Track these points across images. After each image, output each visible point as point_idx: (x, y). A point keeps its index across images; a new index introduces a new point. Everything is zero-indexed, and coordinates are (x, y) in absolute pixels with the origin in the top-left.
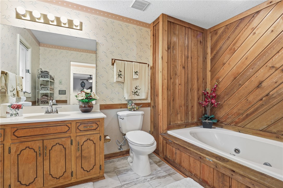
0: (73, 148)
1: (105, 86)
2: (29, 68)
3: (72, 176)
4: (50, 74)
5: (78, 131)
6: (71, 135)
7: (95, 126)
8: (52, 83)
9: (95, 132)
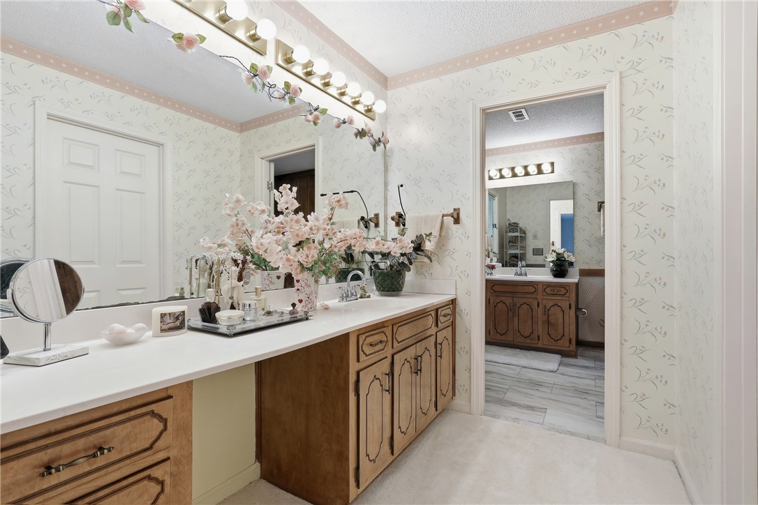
0: (540, 310)
1: (587, 242)
2: (496, 222)
3: (539, 339)
4: (520, 225)
5: (545, 294)
6: (538, 297)
7: (563, 291)
8: (523, 239)
9: (564, 298)
